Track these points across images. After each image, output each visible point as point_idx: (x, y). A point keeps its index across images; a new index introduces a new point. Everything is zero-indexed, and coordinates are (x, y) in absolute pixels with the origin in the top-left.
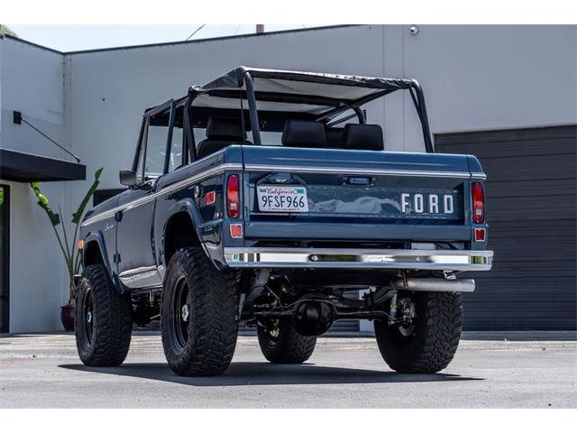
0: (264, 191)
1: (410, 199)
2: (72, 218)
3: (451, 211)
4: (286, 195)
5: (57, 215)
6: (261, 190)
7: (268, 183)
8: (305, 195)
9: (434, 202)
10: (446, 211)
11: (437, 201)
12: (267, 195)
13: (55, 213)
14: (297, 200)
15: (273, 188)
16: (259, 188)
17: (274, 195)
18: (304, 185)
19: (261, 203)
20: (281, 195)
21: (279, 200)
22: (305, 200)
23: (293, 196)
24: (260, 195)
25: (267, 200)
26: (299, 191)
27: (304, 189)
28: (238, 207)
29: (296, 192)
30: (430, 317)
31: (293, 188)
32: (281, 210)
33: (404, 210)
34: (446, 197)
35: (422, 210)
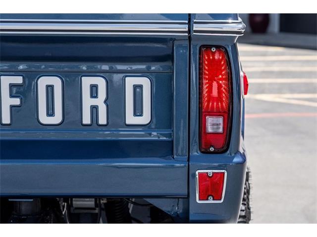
9: (94, 95)
33: (6, 119)
34: (130, 82)
35: (57, 119)
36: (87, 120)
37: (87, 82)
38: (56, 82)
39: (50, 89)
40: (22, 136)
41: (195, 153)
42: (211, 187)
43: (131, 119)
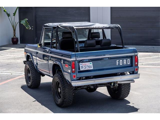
0: (81, 65)
1: (119, 62)
2: (13, 14)
3: (129, 64)
4: (87, 65)
5: (9, 14)
6: (81, 64)
7: (82, 62)
8: (92, 64)
9: (125, 61)
10: (128, 64)
11: (126, 61)
12: (82, 65)
13: (8, 13)
14: (90, 66)
15: (84, 63)
16: (80, 64)
17: (84, 65)
18: (92, 62)
19: (81, 68)
20: (86, 65)
21: (85, 67)
22: (92, 66)
23: (89, 65)
25: (82, 67)
27: (92, 63)
28: (75, 70)
29: (89, 64)
30: (122, 88)
32: (86, 69)
33: (117, 65)
34: (128, 60)
35: (122, 64)
37: (124, 60)
38: (122, 60)
39: (121, 61)
41: (135, 66)
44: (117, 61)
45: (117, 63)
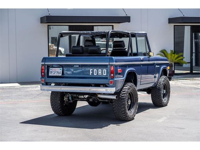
7: (53, 67)
8: (61, 71)
9: (100, 72)
11: (101, 71)
12: (52, 70)
14: (59, 72)
15: (54, 69)
17: (53, 71)
19: (50, 73)
20: (55, 71)
23: (58, 71)
24: (50, 70)
25: (51, 72)
26: (60, 69)
27: (62, 69)
31: (59, 69)
32: (54, 75)
34: (104, 70)
35: (96, 74)
36: (99, 75)
37: (99, 70)
38: (96, 70)
40: (92, 76)
42: (111, 82)
43: (104, 75)
44: (91, 70)
45: (91, 72)
